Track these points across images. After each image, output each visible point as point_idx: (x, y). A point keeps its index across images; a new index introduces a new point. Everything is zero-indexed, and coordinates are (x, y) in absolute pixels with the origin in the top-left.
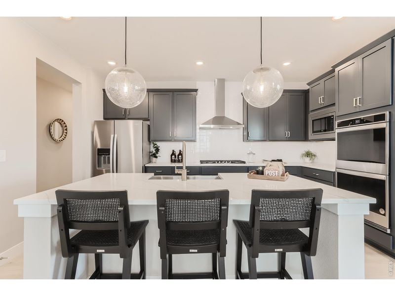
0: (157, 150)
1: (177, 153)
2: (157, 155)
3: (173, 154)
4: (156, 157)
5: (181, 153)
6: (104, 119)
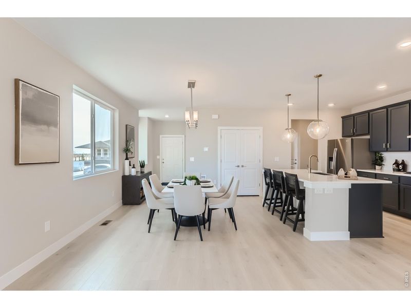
0: (381, 159)
1: (400, 162)
2: (383, 164)
3: (397, 163)
4: (381, 165)
5: (403, 163)
6: (343, 137)
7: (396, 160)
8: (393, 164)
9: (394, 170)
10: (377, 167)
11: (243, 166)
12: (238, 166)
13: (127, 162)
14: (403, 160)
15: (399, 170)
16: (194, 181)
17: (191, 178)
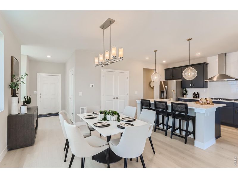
0: (186, 92)
1: (196, 93)
2: (187, 94)
3: (194, 94)
4: (186, 95)
5: (198, 94)
6: (165, 80)
7: (194, 92)
8: (193, 94)
9: (193, 97)
10: (185, 96)
11: (117, 98)
12: (115, 98)
13: (15, 99)
14: (198, 92)
15: (196, 97)
16: (116, 116)
17: (113, 113)
